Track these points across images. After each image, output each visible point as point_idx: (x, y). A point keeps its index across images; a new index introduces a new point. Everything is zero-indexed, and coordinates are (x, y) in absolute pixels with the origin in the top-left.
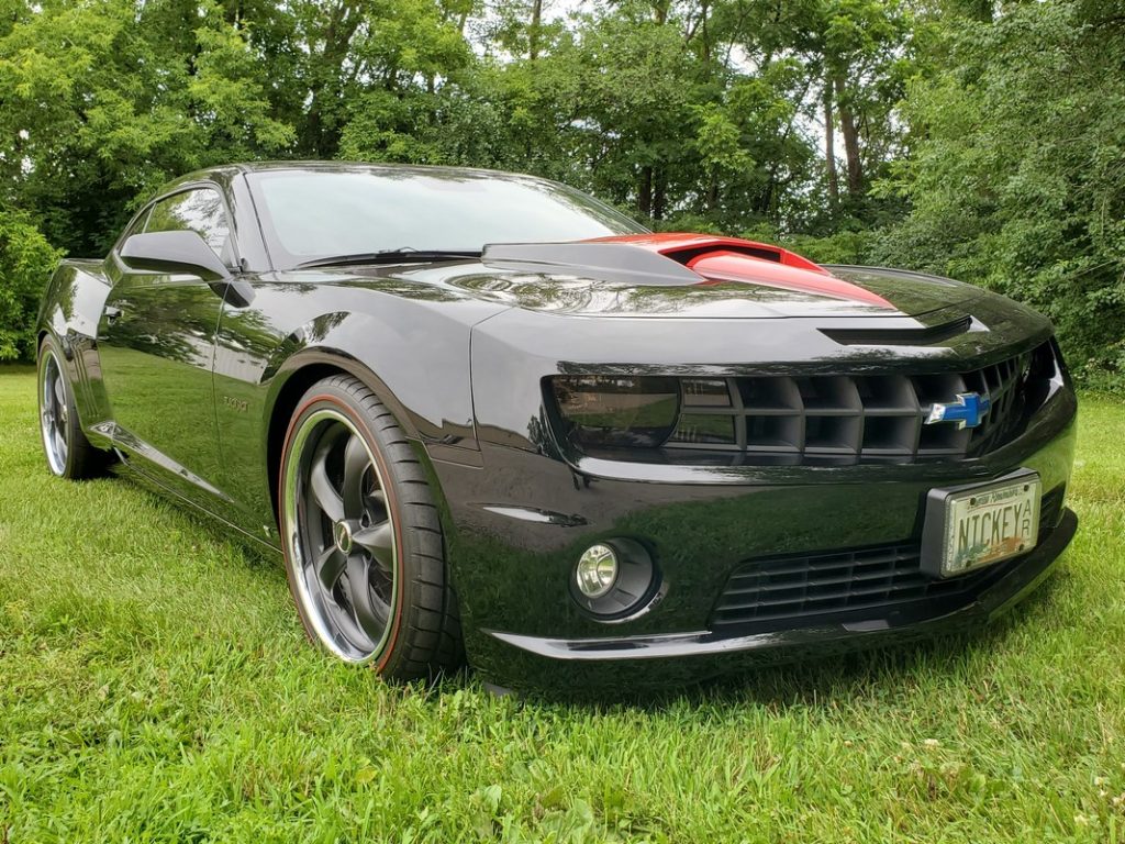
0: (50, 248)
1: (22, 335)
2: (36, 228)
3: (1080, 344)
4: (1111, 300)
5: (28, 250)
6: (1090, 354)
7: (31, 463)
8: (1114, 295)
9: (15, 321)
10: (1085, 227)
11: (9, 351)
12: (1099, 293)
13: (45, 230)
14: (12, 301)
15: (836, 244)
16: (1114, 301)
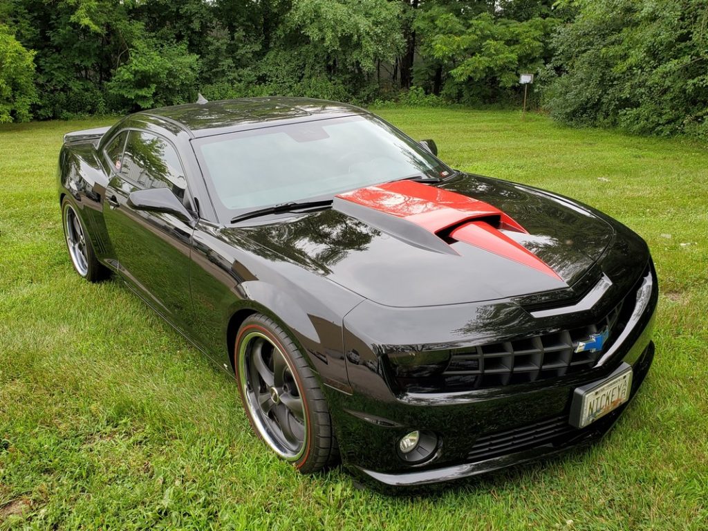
0: (24, 49)
1: (13, 107)
2: (14, 36)
3: (682, 105)
4: (702, 85)
5: (11, 52)
6: (687, 111)
7: (62, 263)
8: (704, 81)
9: (8, 99)
10: (690, 36)
11: (6, 117)
12: (695, 80)
13: (19, 37)
14: (4, 86)
15: (530, 27)
16: (704, 86)
